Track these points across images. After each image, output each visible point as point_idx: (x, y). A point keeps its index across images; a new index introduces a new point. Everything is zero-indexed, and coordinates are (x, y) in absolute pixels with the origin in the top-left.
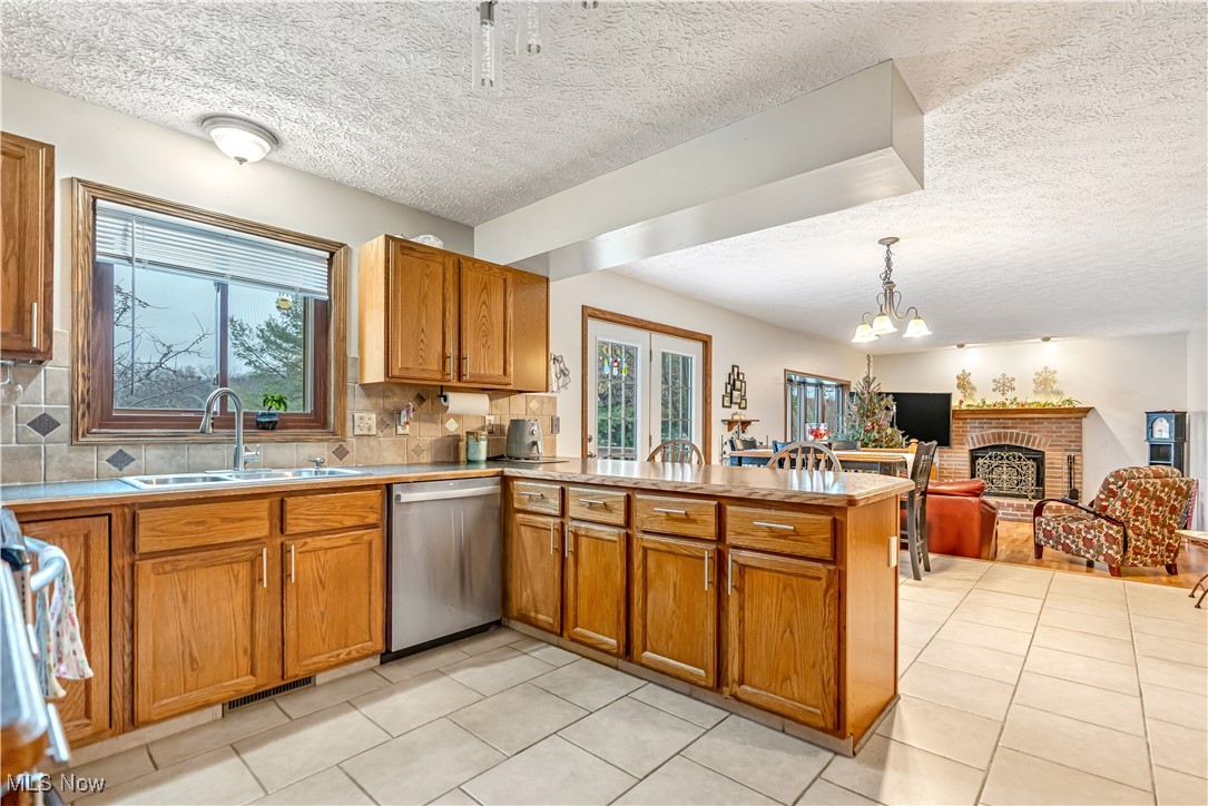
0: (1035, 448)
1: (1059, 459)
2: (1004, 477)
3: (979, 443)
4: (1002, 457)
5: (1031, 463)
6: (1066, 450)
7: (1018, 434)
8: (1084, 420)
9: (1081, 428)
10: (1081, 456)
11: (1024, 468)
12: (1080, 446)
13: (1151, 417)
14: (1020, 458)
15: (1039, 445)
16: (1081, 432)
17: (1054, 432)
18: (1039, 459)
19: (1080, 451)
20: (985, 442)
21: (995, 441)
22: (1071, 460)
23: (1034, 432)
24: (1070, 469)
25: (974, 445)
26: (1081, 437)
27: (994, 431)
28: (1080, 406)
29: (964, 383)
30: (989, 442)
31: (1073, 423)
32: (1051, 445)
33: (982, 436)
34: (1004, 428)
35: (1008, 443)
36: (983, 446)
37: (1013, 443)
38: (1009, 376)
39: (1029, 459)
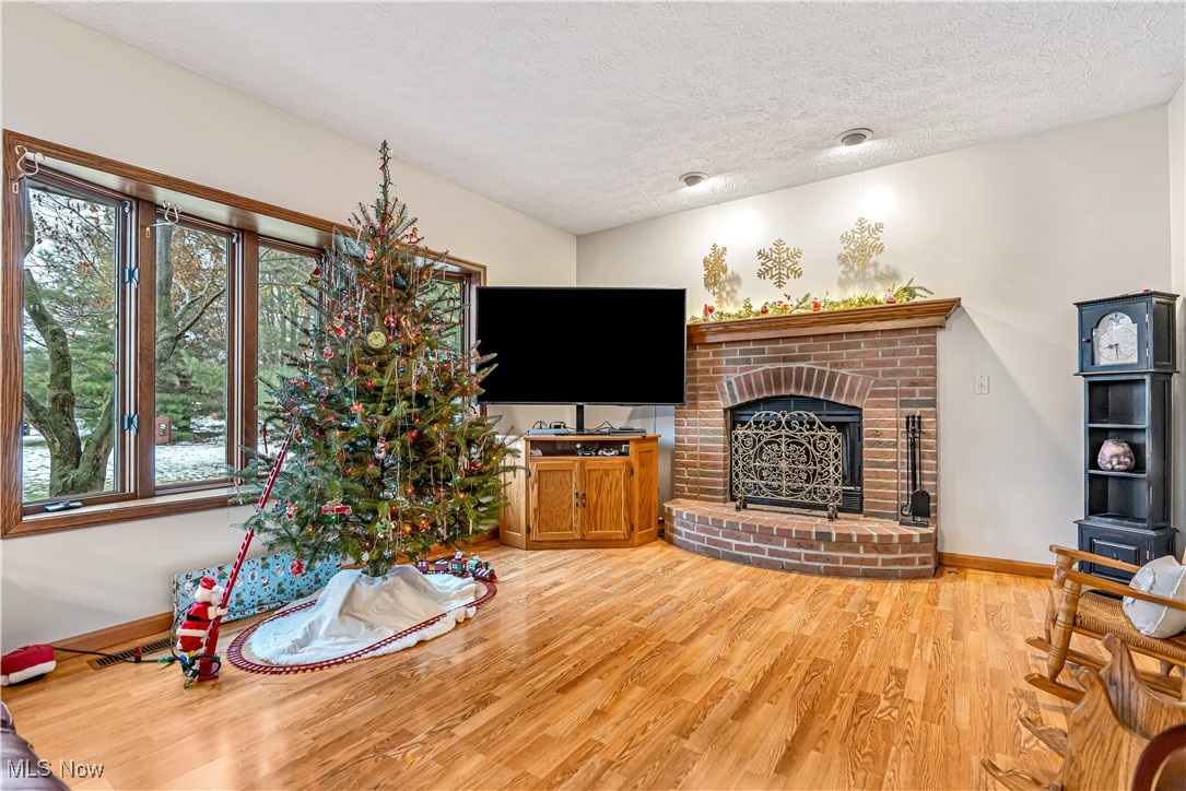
0: (843, 401)
1: (890, 424)
2: (783, 465)
3: (742, 394)
4: (779, 423)
5: (831, 433)
6: (904, 404)
7: (811, 371)
8: (941, 336)
9: (934, 351)
10: (935, 415)
11: (820, 446)
12: (934, 393)
13: (1092, 313)
14: (812, 423)
15: (851, 394)
16: (934, 362)
17: (878, 364)
18: (848, 424)
19: (933, 404)
20: (751, 392)
21: (769, 389)
22: (914, 426)
23: (842, 365)
24: (913, 445)
25: (733, 397)
26: (934, 373)
27: (767, 366)
28: (930, 298)
29: (715, 272)
30: (760, 391)
31: (917, 341)
32: (873, 394)
33: (747, 378)
34: (785, 360)
35: (792, 391)
36: (748, 399)
37: (802, 393)
38: (790, 244)
39: (828, 425)
